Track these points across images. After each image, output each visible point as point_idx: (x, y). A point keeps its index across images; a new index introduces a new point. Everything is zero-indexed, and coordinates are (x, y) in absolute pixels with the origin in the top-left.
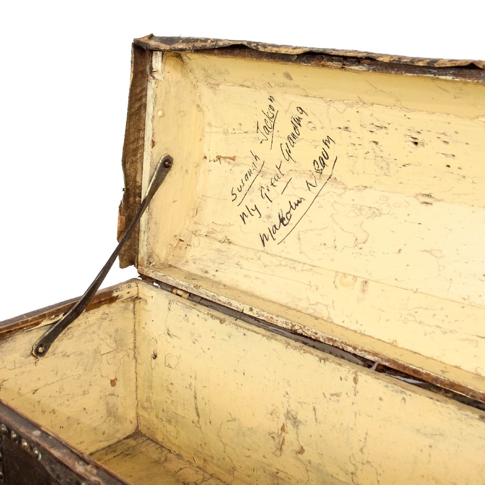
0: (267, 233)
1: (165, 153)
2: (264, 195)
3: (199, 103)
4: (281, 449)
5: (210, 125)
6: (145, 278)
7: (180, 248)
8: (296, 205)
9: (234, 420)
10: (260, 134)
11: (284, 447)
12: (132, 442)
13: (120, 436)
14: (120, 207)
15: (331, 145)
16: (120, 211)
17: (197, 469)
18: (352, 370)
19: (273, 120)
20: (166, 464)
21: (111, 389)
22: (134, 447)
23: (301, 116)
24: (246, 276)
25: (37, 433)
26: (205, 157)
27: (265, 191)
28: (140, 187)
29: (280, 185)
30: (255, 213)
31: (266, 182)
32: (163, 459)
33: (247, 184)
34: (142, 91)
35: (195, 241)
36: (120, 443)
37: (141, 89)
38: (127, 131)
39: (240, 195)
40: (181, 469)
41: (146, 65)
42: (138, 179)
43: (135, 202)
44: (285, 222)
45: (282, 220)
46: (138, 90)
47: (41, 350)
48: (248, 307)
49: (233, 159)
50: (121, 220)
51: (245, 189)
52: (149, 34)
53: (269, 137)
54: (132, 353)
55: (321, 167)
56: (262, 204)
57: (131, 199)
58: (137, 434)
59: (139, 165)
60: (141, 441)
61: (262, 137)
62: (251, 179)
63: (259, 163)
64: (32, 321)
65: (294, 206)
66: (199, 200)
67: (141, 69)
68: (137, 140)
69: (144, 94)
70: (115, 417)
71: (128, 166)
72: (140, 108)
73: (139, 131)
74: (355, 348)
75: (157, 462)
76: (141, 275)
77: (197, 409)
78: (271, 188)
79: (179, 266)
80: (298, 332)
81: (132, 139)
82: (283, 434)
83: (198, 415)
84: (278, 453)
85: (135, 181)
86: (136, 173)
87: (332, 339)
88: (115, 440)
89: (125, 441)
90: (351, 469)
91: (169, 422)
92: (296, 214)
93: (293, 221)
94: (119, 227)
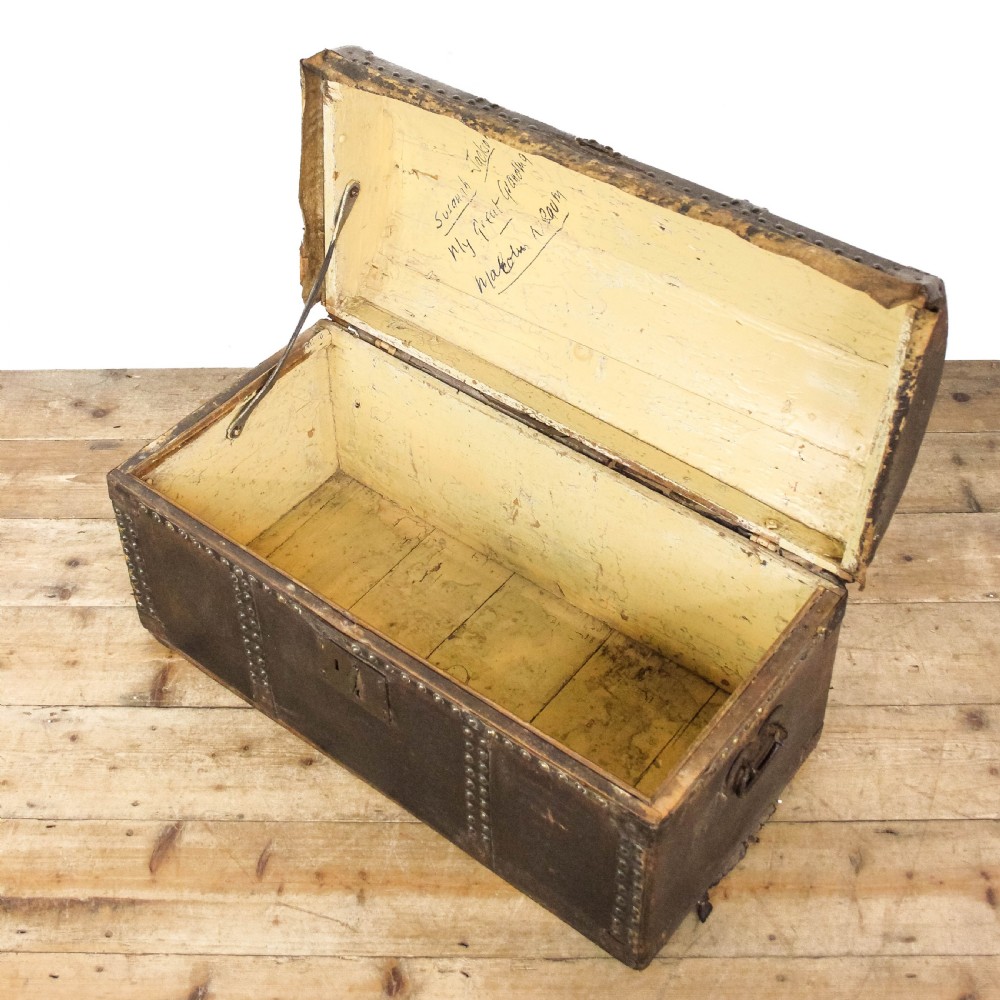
0: (485, 278)
1: (351, 178)
2: (478, 231)
3: (386, 108)
4: (514, 519)
5: (401, 132)
6: (335, 320)
7: (374, 277)
8: (520, 251)
9: (460, 483)
10: (469, 162)
11: (517, 518)
12: (337, 487)
13: (321, 480)
14: (301, 248)
15: (562, 199)
16: (301, 253)
17: (417, 519)
18: (591, 470)
19: (488, 154)
20: (381, 514)
21: (308, 440)
22: (340, 492)
23: (524, 162)
24: (461, 328)
25: (291, 587)
26: (397, 166)
27: (478, 226)
28: (323, 221)
29: (499, 223)
30: (467, 249)
31: (480, 216)
32: (376, 508)
33: (456, 212)
34: (316, 113)
35: (392, 269)
36: (322, 488)
37: (314, 111)
38: (303, 164)
39: (447, 225)
40: (399, 520)
41: (318, 83)
42: (319, 211)
43: (317, 237)
44: (507, 269)
45: (502, 266)
46: (311, 114)
47: (236, 432)
48: (472, 380)
49: (436, 178)
50: (303, 264)
51: (453, 216)
52: (322, 50)
53: (483, 169)
54: (327, 398)
55: (548, 217)
56: (476, 241)
57: (313, 235)
58: (338, 475)
59: (319, 197)
60: (345, 483)
61: (472, 167)
62: (460, 206)
63: (470, 193)
64: (225, 409)
65: (516, 253)
66: (393, 217)
67: (312, 88)
68: (314, 169)
69: (318, 116)
70: (315, 464)
71: (305, 201)
72: (314, 134)
73: (316, 158)
74: (594, 444)
75: (370, 512)
76: (330, 315)
77: (413, 465)
78: (486, 223)
79: (376, 301)
80: (531, 415)
81: (308, 169)
82: (517, 507)
83: (415, 471)
84: (511, 521)
85: (315, 215)
86: (316, 204)
87: (569, 431)
88: (317, 486)
89: (328, 484)
90: (591, 549)
91: (380, 469)
92: (520, 262)
93: (516, 270)
94: (302, 271)
